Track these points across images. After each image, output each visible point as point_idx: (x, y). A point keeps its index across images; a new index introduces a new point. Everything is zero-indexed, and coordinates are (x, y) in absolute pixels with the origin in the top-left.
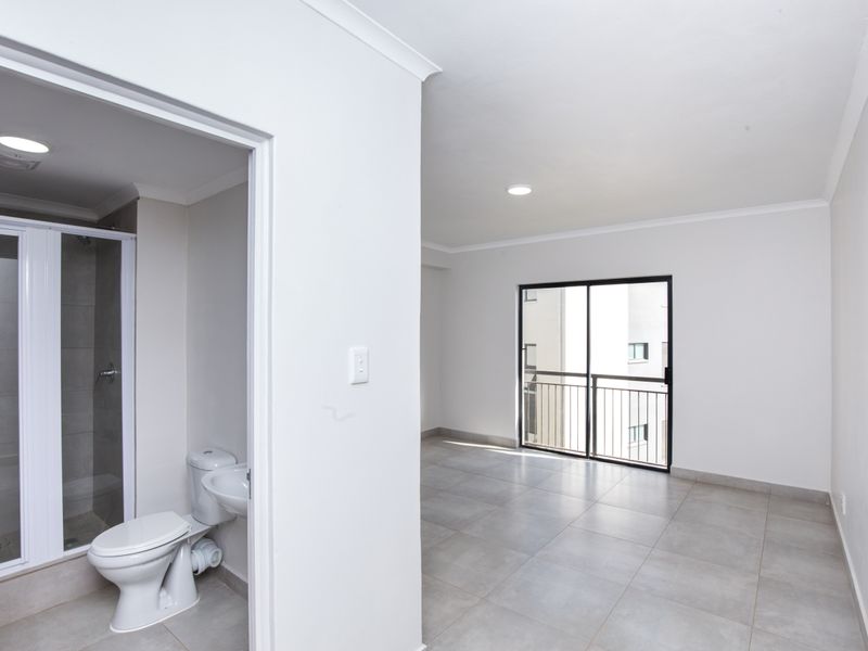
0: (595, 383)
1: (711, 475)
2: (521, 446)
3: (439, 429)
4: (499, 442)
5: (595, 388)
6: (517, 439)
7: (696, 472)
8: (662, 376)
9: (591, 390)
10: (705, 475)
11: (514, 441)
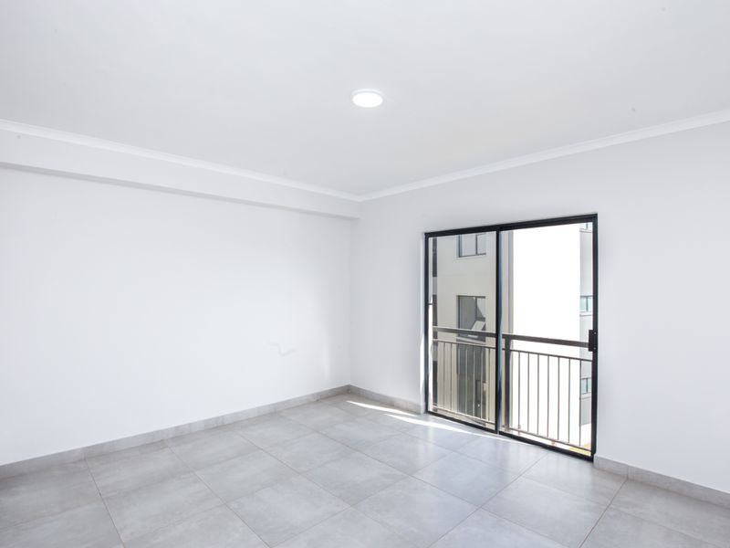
0: (508, 344)
1: (648, 473)
2: (427, 411)
3: (349, 386)
4: (405, 406)
5: (508, 352)
6: (422, 403)
7: (628, 467)
8: (586, 340)
9: (503, 354)
10: (638, 471)
11: (419, 406)
